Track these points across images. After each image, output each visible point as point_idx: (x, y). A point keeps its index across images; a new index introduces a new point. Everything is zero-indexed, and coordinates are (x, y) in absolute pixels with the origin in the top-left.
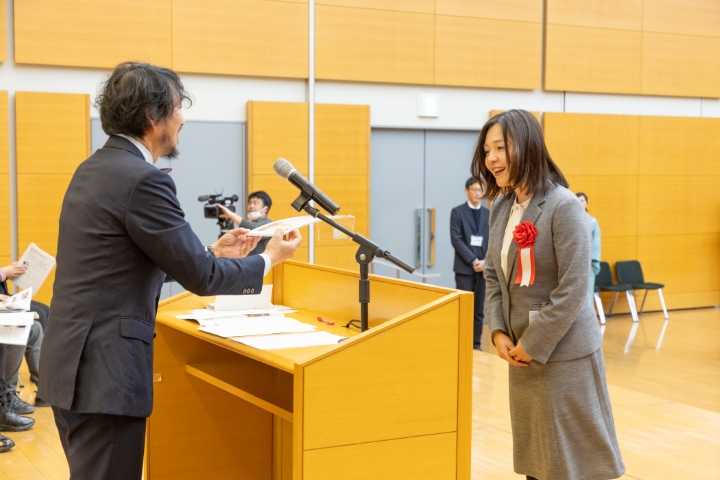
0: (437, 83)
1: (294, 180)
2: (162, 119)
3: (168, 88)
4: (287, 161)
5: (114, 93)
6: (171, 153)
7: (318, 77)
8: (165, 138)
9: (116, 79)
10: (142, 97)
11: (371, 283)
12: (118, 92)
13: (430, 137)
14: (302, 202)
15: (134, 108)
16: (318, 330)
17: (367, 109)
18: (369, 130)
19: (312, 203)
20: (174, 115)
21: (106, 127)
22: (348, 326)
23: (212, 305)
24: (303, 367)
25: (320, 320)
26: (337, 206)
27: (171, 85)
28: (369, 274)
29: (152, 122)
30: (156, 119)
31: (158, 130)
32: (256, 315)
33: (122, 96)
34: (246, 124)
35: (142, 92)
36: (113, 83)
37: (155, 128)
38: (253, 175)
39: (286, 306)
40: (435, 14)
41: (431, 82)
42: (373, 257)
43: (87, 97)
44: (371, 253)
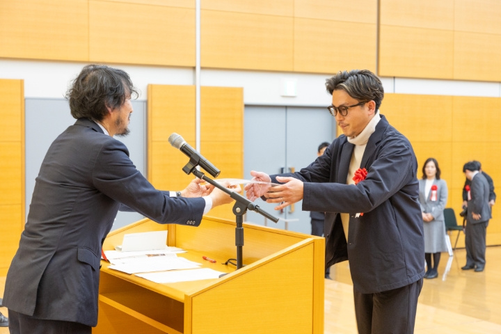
0: (296, 70)
1: (185, 150)
2: (116, 107)
3: (121, 84)
4: (179, 136)
5: (81, 87)
6: (124, 132)
7: (204, 65)
8: (119, 122)
9: (82, 78)
10: (102, 90)
11: (245, 230)
12: (84, 86)
13: (290, 112)
14: (191, 167)
15: (96, 99)
16: (203, 267)
17: (241, 90)
18: (243, 107)
19: (198, 168)
20: (126, 104)
21: (74, 113)
22: (226, 264)
23: (120, 247)
24: (192, 298)
25: (205, 258)
26: (218, 170)
27: (124, 83)
28: (244, 223)
29: (110, 110)
30: (112, 107)
31: (114, 115)
32: (154, 255)
33: (86, 90)
34: (147, 102)
35: (101, 87)
36: (80, 81)
37: (112, 114)
38: (152, 141)
39: (178, 247)
40: (294, 17)
41: (290, 70)
42: (246, 210)
43: (22, 82)
44: (245, 207)
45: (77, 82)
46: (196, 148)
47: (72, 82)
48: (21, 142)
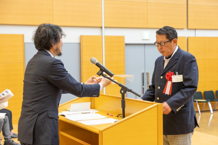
0: (149, 27)
1: (98, 65)
3: (57, 32)
4: (95, 58)
5: (39, 35)
6: (60, 54)
7: (106, 26)
8: (57, 50)
10: (49, 36)
11: (126, 101)
12: (40, 35)
13: (146, 47)
14: (100, 72)
15: (46, 40)
16: (107, 118)
17: (123, 37)
18: (125, 45)
19: (104, 73)
21: (37, 47)
22: (118, 116)
23: (69, 109)
24: (102, 132)
25: (108, 114)
26: (113, 74)
28: (125, 98)
29: (53, 44)
31: (55, 47)
32: (85, 113)
33: (42, 36)
34: (80, 44)
35: (49, 34)
36: (38, 32)
37: (54, 46)
38: (83, 62)
39: (95, 109)
40: (147, 3)
41: (146, 27)
42: (126, 91)
43: (23, 35)
44: (126, 90)
45: (37, 33)
46: (103, 64)
47: (34, 33)
48: (23, 63)
